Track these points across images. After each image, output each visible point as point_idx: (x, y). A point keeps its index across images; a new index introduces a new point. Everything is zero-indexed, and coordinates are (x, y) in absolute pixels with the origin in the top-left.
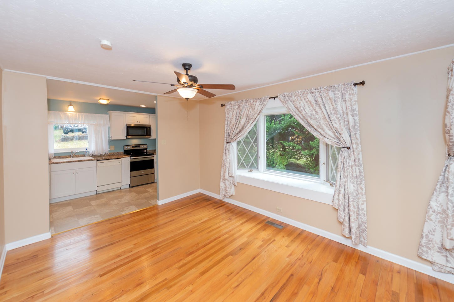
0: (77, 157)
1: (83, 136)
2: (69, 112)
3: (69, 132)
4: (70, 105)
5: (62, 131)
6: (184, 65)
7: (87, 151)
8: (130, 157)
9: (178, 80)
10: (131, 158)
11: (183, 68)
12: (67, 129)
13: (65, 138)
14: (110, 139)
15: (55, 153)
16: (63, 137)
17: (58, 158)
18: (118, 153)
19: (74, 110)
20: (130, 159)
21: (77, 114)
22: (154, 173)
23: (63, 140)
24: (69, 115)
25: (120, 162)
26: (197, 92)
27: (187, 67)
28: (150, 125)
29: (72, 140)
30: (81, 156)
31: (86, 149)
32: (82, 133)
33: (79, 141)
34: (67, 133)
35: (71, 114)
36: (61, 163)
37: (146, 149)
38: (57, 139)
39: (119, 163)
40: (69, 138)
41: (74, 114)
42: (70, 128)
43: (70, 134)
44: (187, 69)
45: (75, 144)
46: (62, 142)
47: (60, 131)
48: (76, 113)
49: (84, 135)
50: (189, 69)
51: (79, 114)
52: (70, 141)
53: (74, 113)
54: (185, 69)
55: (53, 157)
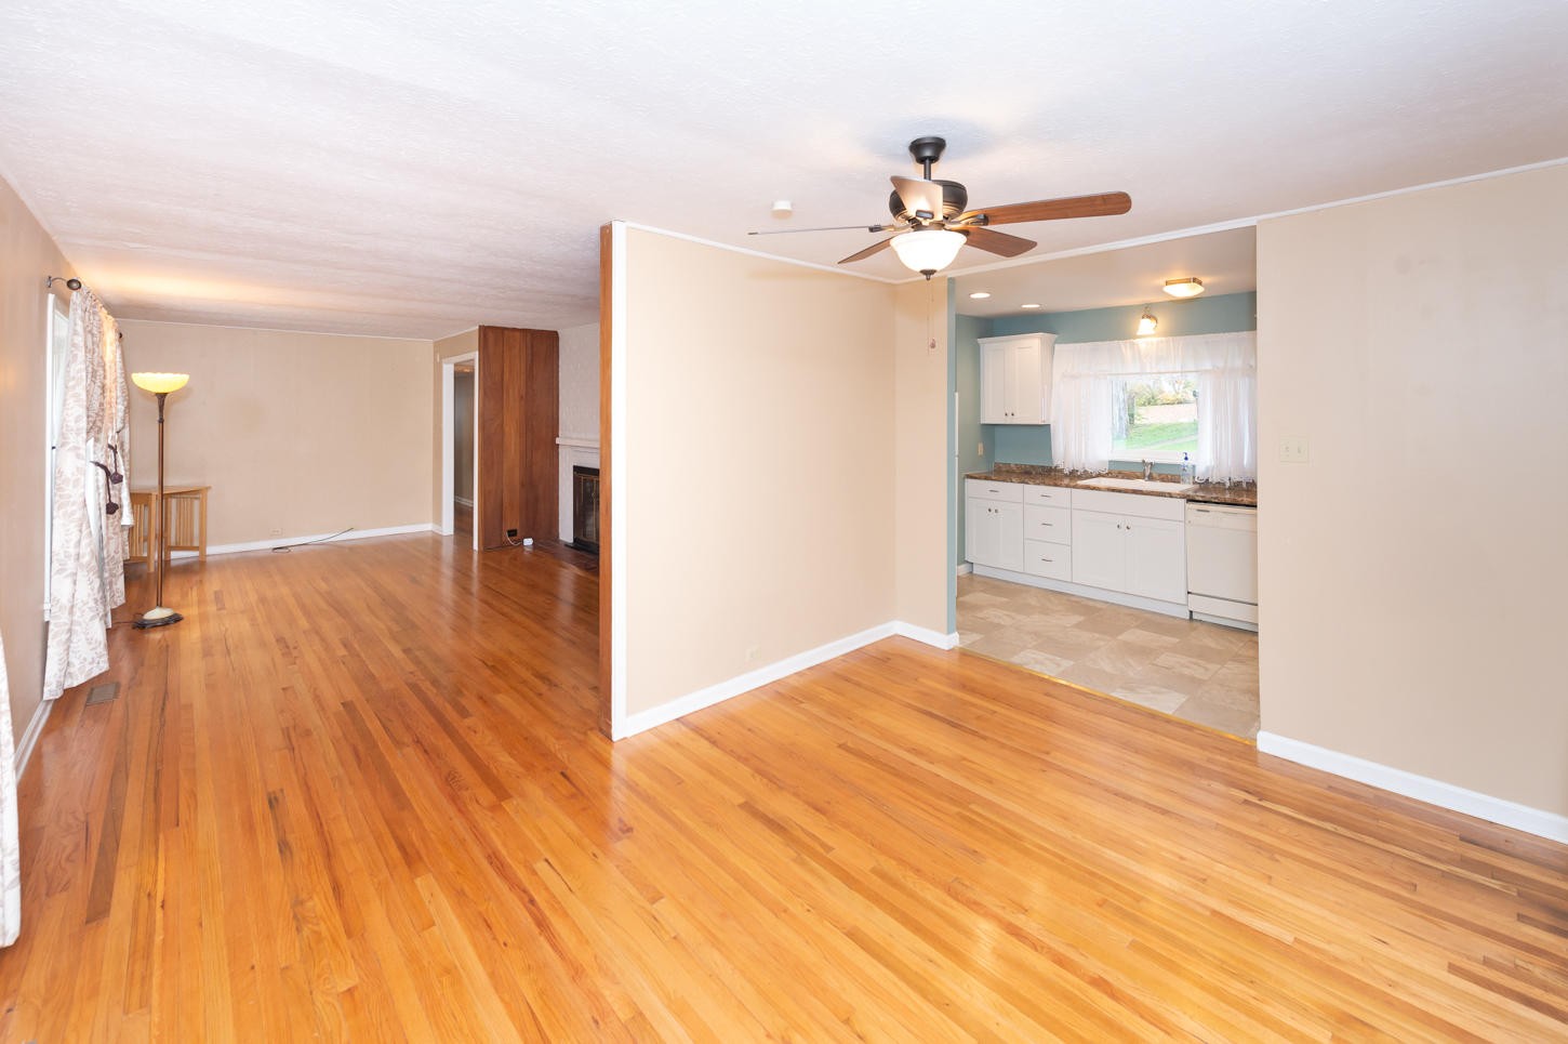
0: (1163, 480)
6: (916, 147)
9: (897, 206)
11: (911, 157)
15: (1110, 462)
17: (1117, 477)
26: (966, 244)
27: (928, 153)
30: (1164, 479)
31: (1186, 459)
36: (1092, 489)
44: (927, 161)
50: (934, 159)
54: (921, 160)
55: (1107, 472)
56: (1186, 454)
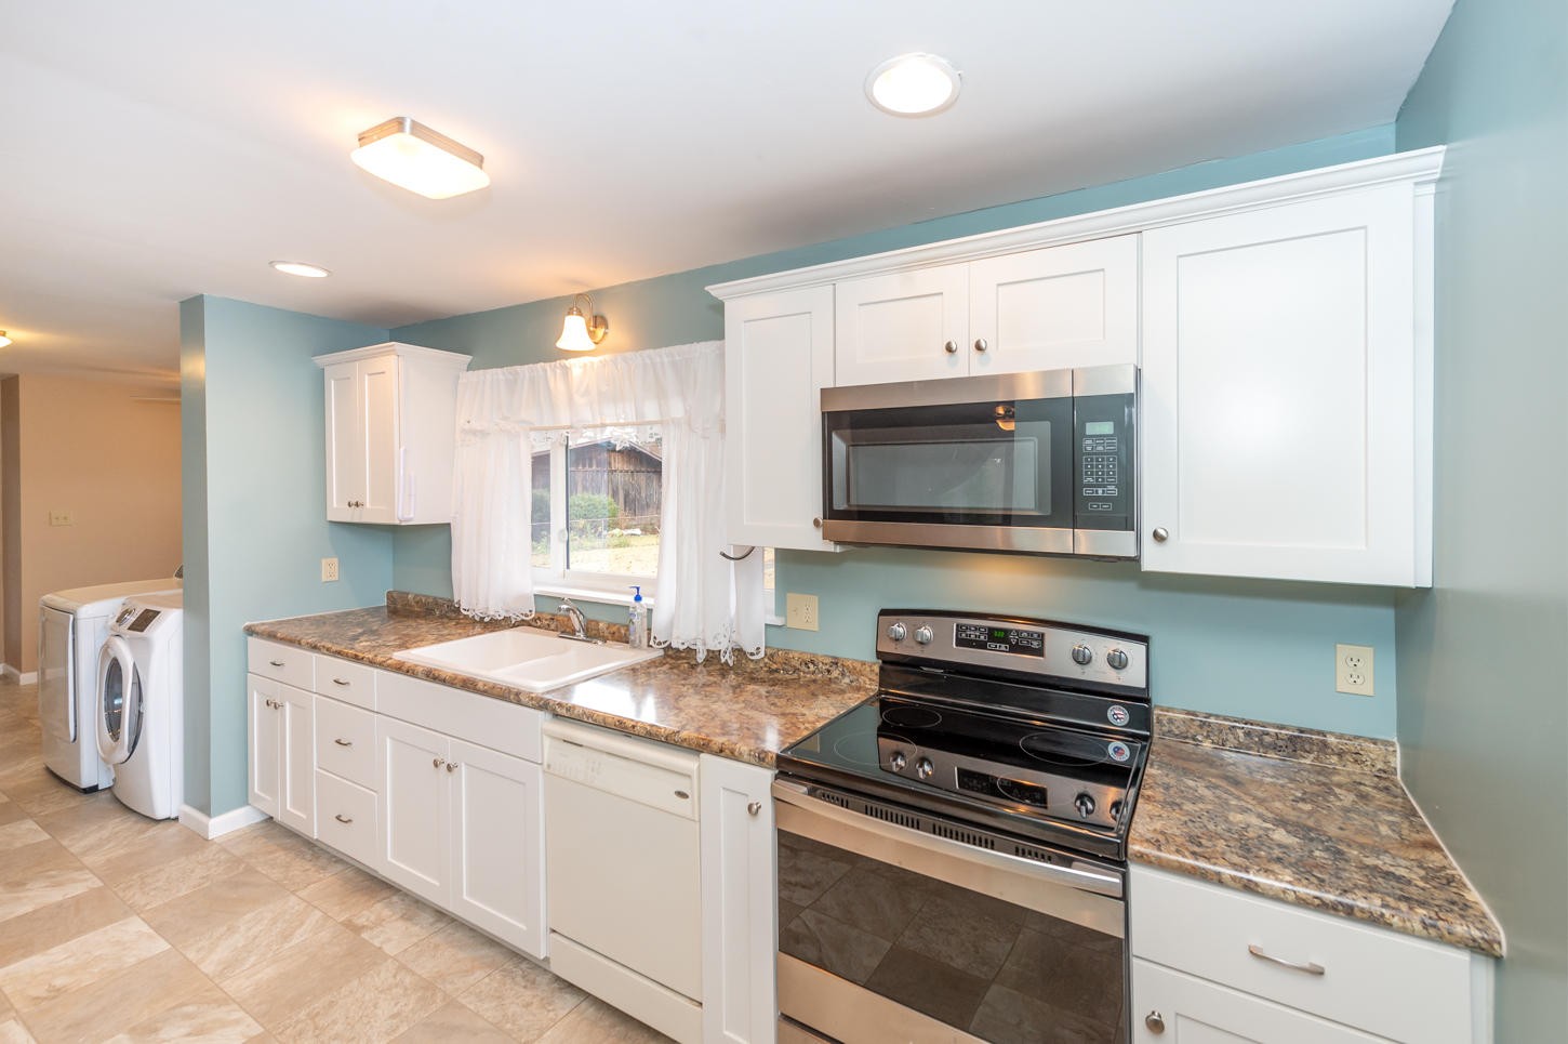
18: (835, 662)
25: (690, 786)
31: (638, 595)
37: (1138, 701)
39: (681, 794)
56: (638, 589)
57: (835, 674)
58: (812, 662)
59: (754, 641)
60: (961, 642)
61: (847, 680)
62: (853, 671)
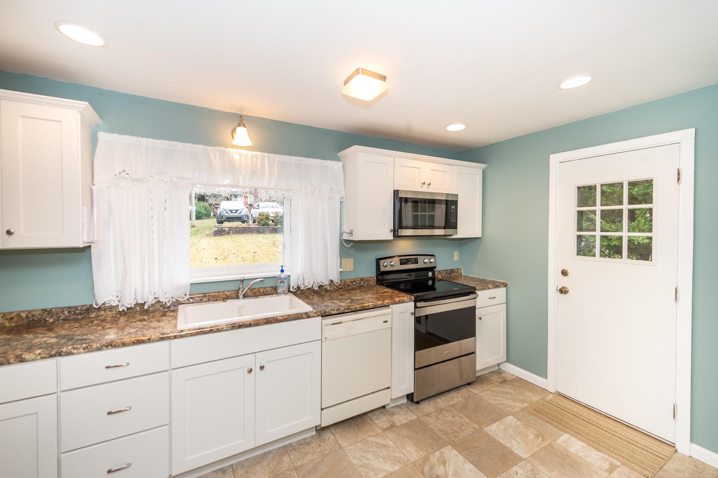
0: (255, 295)
1: (245, 228)
2: (235, 150)
3: (224, 221)
4: (239, 126)
5: (215, 220)
7: (283, 276)
8: (416, 301)
10: (419, 304)
12: (222, 216)
13: (218, 231)
14: (345, 237)
15: (192, 285)
16: (216, 229)
17: (202, 302)
18: (362, 279)
19: (249, 143)
20: (416, 307)
21: (256, 156)
22: (473, 353)
23: (215, 234)
24: (236, 157)
25: (388, 318)
28: (457, 195)
29: (228, 233)
31: (282, 271)
32: (241, 223)
33: (239, 235)
34: (222, 222)
35: (241, 154)
36: (208, 332)
37: (432, 269)
38: (207, 232)
39: (385, 322)
40: (224, 231)
41: (250, 156)
42: (225, 215)
43: (226, 225)
45: (233, 241)
46: (215, 237)
47: (213, 219)
48: (254, 153)
49: (246, 226)
51: (263, 158)
52: (226, 236)
53: (250, 153)
55: (188, 296)
56: (282, 266)
57: (362, 283)
58: (354, 281)
59: (336, 278)
60: (401, 264)
61: (366, 284)
62: (368, 281)
